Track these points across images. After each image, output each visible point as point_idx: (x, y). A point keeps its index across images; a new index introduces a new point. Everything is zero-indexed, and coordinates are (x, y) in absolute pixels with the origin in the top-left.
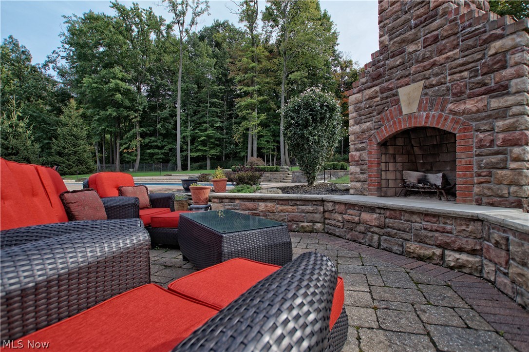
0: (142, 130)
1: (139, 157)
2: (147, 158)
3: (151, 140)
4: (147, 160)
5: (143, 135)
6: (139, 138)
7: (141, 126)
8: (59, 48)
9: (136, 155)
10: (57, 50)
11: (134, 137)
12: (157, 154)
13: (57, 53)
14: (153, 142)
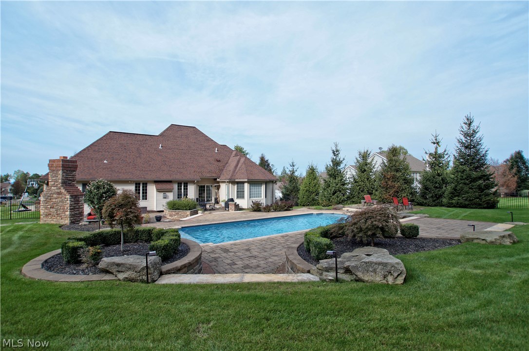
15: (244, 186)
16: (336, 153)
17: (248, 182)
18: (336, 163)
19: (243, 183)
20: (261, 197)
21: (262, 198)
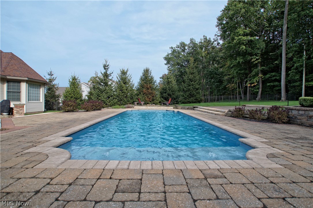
0: (263, 69)
1: (260, 90)
2: (268, 90)
3: (272, 75)
4: (268, 91)
5: (264, 73)
6: (260, 75)
7: (261, 66)
8: (217, 32)
9: (258, 88)
10: (217, 33)
11: (257, 74)
12: (276, 87)
13: (217, 35)
14: (274, 77)
15: (20, 86)
16: (106, 67)
17: (27, 82)
18: (106, 75)
19: (19, 81)
20: (39, 100)
21: (41, 101)
